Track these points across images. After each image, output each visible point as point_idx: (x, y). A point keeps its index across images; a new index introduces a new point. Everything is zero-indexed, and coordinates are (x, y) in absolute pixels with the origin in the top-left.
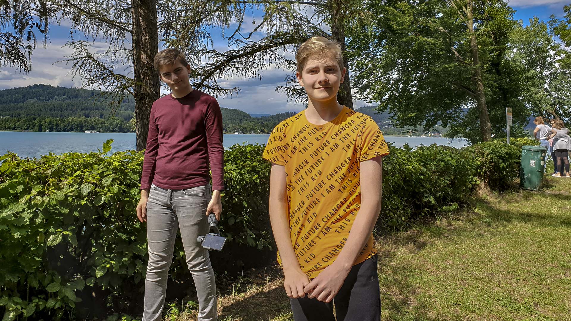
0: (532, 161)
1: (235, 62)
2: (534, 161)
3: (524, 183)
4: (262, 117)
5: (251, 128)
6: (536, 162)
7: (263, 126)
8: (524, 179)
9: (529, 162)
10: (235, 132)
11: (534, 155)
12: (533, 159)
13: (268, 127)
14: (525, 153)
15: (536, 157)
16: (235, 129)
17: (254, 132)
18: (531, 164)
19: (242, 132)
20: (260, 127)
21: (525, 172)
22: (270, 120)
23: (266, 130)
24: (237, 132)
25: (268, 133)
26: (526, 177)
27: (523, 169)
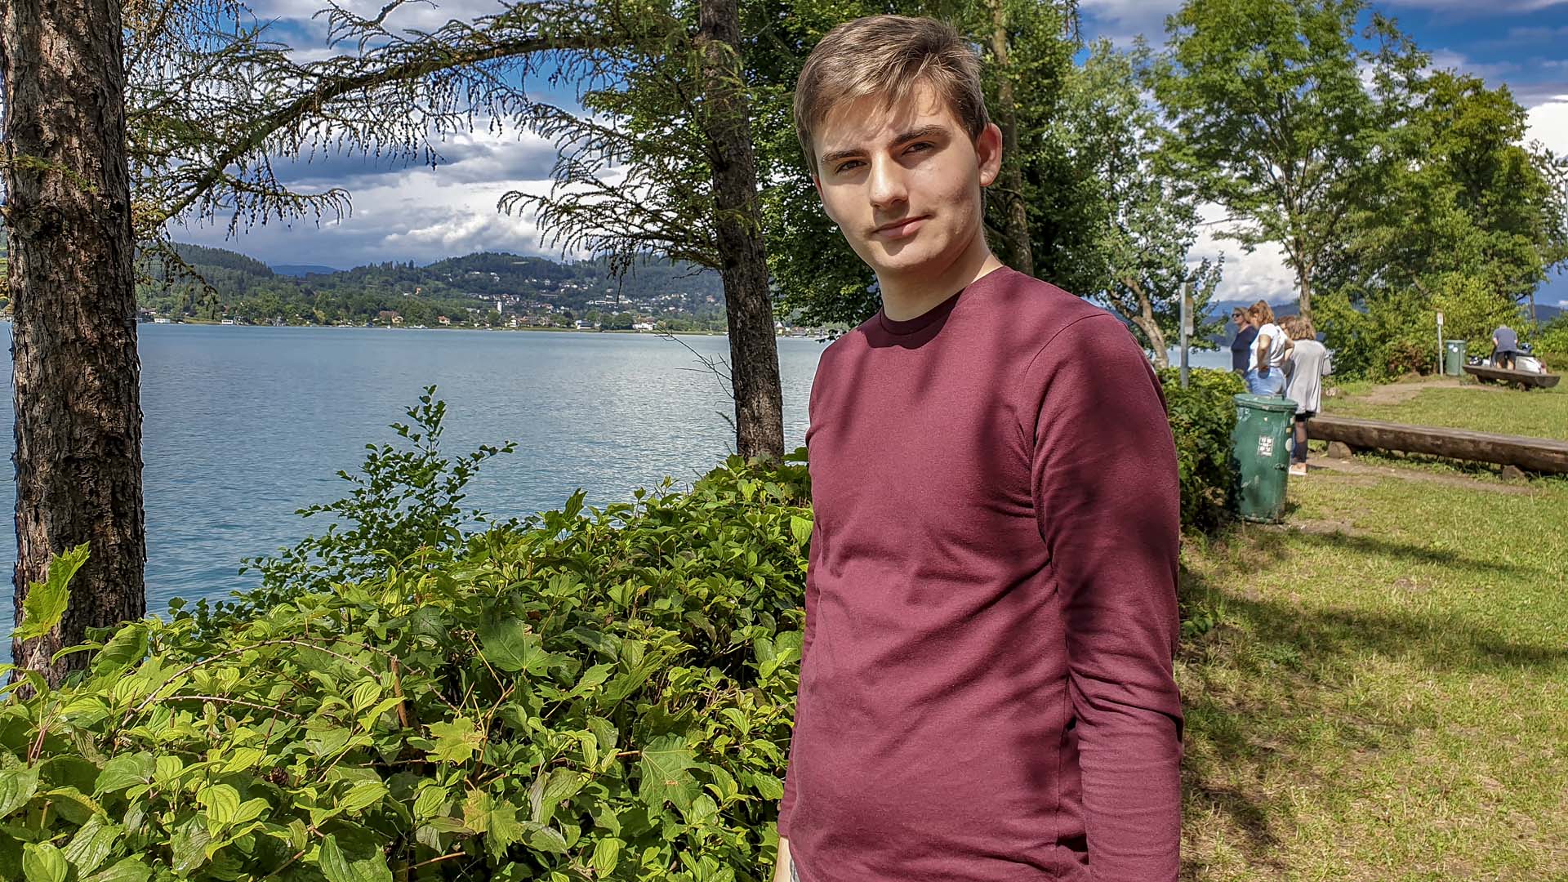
0: (1264, 439)
1: (344, 99)
2: (1269, 441)
3: (1241, 504)
4: (308, 274)
5: (272, 306)
6: (1276, 445)
7: (312, 303)
8: (1241, 490)
9: (1257, 442)
10: (222, 318)
11: (1269, 423)
12: (1267, 434)
13: (328, 304)
14: (1244, 415)
15: (1275, 429)
16: (223, 310)
17: (283, 320)
18: (1262, 449)
19: (246, 320)
20: (303, 306)
21: (1244, 470)
22: (333, 286)
23: (320, 314)
24: (229, 318)
25: (327, 323)
26: (1245, 485)
27: (1238, 462)
